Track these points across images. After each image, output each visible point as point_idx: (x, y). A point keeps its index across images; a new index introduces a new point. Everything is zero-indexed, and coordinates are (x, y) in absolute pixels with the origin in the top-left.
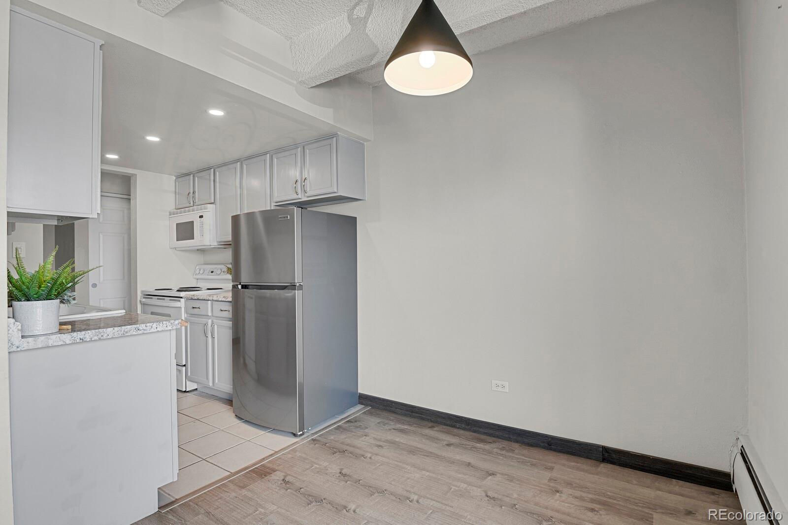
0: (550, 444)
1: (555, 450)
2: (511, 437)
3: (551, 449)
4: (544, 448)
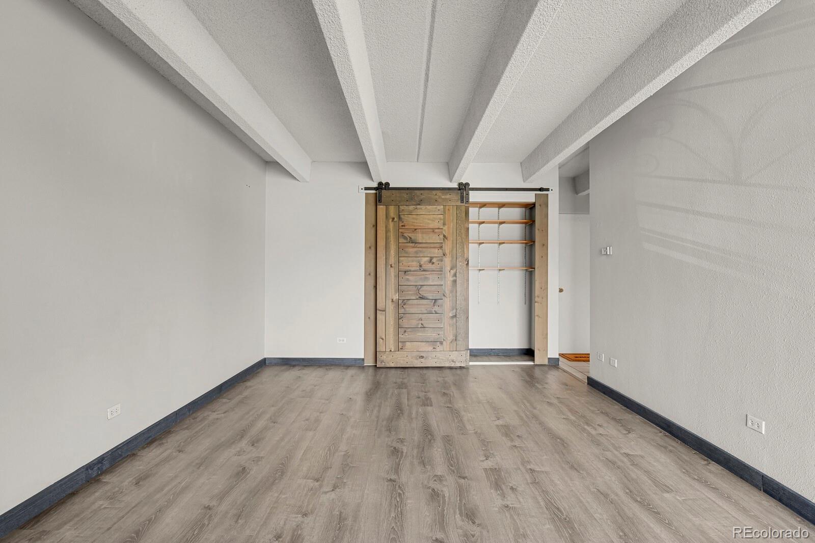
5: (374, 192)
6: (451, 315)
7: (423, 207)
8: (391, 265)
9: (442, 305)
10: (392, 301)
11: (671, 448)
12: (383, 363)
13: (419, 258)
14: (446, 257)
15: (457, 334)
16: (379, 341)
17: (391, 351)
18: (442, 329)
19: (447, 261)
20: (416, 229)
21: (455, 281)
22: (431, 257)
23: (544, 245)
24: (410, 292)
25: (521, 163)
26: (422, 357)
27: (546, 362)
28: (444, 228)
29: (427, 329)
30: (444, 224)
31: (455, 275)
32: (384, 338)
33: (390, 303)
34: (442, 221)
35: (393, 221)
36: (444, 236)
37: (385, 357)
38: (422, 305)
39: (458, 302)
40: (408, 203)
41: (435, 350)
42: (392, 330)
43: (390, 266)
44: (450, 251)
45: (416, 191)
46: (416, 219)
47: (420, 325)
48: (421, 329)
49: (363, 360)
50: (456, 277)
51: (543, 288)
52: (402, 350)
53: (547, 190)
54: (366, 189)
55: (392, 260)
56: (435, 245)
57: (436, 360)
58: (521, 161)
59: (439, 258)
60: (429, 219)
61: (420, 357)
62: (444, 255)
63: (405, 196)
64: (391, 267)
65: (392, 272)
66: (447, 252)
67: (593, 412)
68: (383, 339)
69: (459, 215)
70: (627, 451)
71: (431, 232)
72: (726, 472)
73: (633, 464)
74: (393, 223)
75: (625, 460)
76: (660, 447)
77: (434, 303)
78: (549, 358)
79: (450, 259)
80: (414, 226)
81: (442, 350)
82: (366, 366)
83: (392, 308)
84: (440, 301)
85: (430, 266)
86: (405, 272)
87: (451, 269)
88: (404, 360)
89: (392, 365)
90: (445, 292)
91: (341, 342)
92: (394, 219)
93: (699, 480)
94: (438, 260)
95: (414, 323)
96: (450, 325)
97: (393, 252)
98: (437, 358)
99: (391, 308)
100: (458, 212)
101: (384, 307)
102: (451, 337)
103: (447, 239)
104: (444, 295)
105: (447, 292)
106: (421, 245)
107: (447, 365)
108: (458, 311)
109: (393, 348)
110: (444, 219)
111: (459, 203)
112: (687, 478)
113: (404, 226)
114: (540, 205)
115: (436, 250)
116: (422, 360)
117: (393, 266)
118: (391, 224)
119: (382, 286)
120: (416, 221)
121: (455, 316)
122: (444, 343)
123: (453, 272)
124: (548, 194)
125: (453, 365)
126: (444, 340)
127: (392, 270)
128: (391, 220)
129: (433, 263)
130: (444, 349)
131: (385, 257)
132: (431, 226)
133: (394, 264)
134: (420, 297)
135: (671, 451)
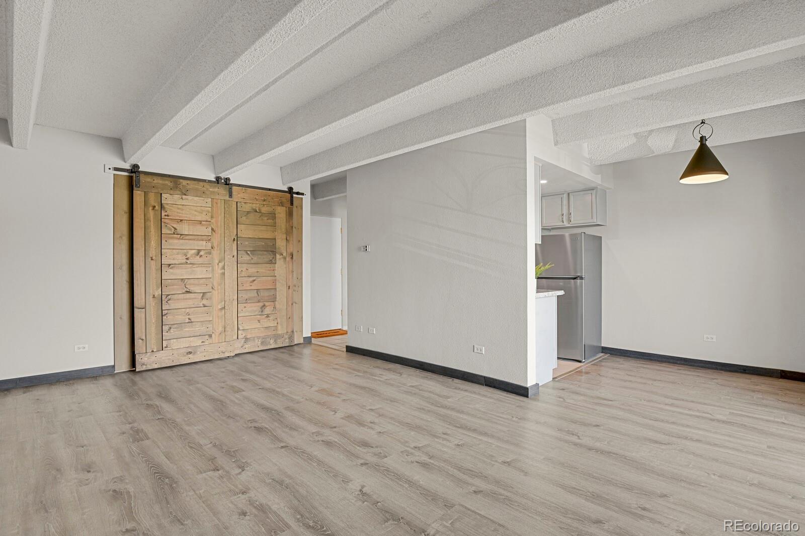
0: (745, 370)
1: (748, 373)
2: (718, 367)
3: (745, 373)
4: (741, 372)
5: (126, 174)
6: (220, 308)
7: (190, 198)
8: (152, 258)
9: (211, 298)
10: (154, 297)
11: (429, 377)
12: (145, 366)
13: (185, 251)
14: (214, 250)
15: (226, 325)
16: (138, 342)
17: (153, 351)
18: (211, 322)
19: (216, 254)
20: (181, 220)
21: (224, 274)
22: (198, 250)
23: (299, 241)
24: (175, 287)
25: (281, 168)
26: (190, 353)
27: (302, 341)
28: (212, 221)
29: (194, 323)
30: (212, 217)
31: (223, 268)
32: (144, 338)
33: (151, 299)
34: (210, 214)
35: (153, 209)
36: (212, 229)
37: (146, 359)
38: (190, 299)
39: (226, 294)
40: (172, 192)
41: (203, 344)
42: (154, 328)
43: (150, 259)
44: (218, 245)
45: (181, 181)
46: (182, 210)
47: (187, 320)
48: (188, 324)
49: (113, 367)
50: (224, 270)
51: (299, 278)
52: (167, 349)
53: (303, 194)
54: (116, 169)
55: (153, 252)
56: (203, 237)
57: (205, 354)
58: (282, 166)
59: (206, 251)
60: (196, 211)
61: (187, 354)
62: (212, 248)
63: (169, 184)
64: (152, 259)
65: (153, 266)
66: (215, 245)
67: (368, 368)
68: (142, 340)
69: (227, 209)
70: (410, 384)
71: (198, 224)
72: (463, 382)
73: (420, 390)
74: (153, 211)
75: (414, 389)
76: (423, 378)
77: (202, 296)
78: (304, 338)
79: (219, 252)
80: (180, 217)
81: (211, 342)
82: (117, 373)
83: (154, 304)
84: (208, 294)
85: (197, 260)
86: (170, 265)
87: (219, 262)
88: (169, 359)
89: (156, 366)
90: (213, 285)
91: (81, 350)
92: (154, 207)
93: (456, 388)
94: (206, 253)
95: (181, 318)
96: (218, 317)
97: (153, 243)
98: (207, 351)
99: (152, 306)
100: (226, 206)
101: (144, 304)
102: (221, 329)
103: (214, 232)
104: (212, 288)
105: (215, 284)
106: (187, 237)
107: (216, 357)
108: (226, 303)
109: (156, 348)
110: (212, 212)
111: (227, 198)
112: (451, 389)
113: (168, 216)
114: (297, 207)
115: (204, 243)
116: (190, 356)
117: (154, 258)
118: (151, 213)
119: (141, 281)
120: (181, 212)
121: (224, 308)
122: (213, 335)
123: (221, 265)
124: (302, 198)
125: (222, 356)
126: (213, 332)
127: (153, 263)
128: (151, 208)
129: (201, 256)
130: (212, 341)
131: (144, 249)
132: (199, 218)
133: (155, 256)
134: (187, 291)
135: (431, 379)
